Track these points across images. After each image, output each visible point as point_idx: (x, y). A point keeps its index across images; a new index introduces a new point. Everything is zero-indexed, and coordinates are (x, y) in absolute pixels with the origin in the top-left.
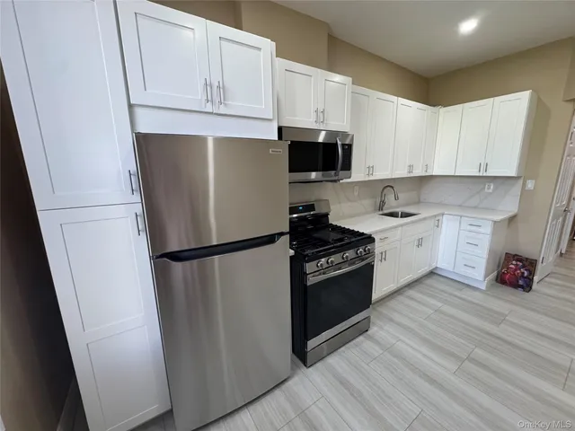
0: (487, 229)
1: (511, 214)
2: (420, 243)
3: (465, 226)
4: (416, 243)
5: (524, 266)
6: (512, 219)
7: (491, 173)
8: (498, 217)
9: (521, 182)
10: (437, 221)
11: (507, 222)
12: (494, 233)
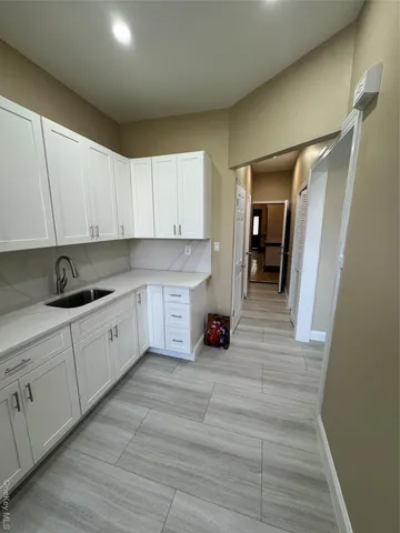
0: (186, 298)
1: (206, 276)
2: (114, 334)
3: (167, 297)
4: (107, 336)
5: (222, 325)
6: (209, 281)
7: (185, 236)
8: (194, 283)
9: (210, 244)
10: (138, 295)
11: (205, 285)
12: (192, 301)
